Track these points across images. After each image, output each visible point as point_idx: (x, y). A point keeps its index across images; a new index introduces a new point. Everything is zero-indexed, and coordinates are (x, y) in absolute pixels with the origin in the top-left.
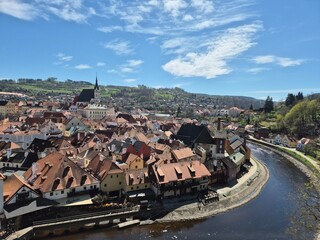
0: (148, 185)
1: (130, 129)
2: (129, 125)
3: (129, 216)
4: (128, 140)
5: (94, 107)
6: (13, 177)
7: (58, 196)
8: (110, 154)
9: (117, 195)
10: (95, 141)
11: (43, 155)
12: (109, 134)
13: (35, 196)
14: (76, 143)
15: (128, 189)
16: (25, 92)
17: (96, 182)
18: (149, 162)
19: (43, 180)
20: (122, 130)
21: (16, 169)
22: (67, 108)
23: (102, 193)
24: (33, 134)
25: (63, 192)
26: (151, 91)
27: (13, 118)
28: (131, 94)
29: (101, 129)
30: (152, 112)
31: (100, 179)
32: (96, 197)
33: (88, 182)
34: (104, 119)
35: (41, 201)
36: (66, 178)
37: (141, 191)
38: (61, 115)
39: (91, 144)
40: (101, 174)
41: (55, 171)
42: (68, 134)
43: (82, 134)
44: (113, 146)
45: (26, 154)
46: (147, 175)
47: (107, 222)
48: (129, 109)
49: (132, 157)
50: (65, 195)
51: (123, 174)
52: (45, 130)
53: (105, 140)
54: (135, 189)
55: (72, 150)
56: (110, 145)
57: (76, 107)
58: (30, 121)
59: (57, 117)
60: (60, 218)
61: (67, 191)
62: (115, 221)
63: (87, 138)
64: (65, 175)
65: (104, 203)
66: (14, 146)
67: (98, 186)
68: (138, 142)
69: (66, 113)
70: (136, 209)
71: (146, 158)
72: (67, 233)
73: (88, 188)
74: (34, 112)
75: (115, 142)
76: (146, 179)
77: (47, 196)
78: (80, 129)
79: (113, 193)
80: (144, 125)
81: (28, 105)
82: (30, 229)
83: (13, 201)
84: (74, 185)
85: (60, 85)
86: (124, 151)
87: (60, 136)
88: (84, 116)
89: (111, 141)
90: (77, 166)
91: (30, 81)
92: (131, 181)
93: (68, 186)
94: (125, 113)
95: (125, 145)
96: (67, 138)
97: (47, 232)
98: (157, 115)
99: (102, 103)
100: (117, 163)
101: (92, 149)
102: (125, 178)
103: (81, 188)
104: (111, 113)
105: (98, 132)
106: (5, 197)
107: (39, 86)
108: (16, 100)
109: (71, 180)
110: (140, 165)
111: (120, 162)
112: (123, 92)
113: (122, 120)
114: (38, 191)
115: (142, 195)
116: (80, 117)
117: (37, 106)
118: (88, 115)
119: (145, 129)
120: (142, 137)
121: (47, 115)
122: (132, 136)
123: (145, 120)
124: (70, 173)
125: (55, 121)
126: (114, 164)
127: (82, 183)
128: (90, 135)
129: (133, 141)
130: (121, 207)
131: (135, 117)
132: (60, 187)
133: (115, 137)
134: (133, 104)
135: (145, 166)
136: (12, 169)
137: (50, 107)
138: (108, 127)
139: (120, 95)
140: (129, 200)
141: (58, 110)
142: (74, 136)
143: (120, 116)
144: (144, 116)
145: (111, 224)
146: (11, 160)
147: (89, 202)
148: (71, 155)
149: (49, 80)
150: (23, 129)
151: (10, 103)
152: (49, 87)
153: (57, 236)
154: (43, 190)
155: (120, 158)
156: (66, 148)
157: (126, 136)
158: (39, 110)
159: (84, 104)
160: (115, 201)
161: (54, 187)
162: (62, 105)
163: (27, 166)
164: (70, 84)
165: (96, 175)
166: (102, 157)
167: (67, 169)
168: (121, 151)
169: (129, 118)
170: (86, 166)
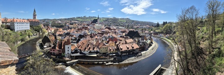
0: (117, 51)
1: (110, 32)
2: (110, 31)
3: (109, 61)
4: (109, 36)
5: (97, 25)
6: (74, 45)
7: (86, 52)
8: (103, 41)
9: (105, 54)
10: (98, 36)
11: (82, 39)
12: (102, 34)
13: (79, 51)
14: (91, 37)
15: (109, 52)
16: (78, 21)
17: (98, 50)
18: (117, 44)
19: (82, 47)
20: (107, 33)
21: (75, 43)
22: (89, 26)
23: (100, 53)
24: (79, 33)
25: (87, 51)
26: (118, 19)
27: (74, 28)
28: (110, 20)
29: (100, 32)
30: (118, 27)
31: (99, 49)
32: (98, 54)
33: (95, 49)
34: (101, 29)
35: (81, 53)
36: (88, 47)
37: (114, 53)
38: (87, 28)
39: (96, 37)
40: (99, 47)
41: (85, 45)
42: (89, 34)
43: (93, 34)
44: (104, 38)
45: (77, 39)
46: (116, 48)
47: (102, 63)
48: (110, 26)
49: (110, 42)
50: (88, 52)
51: (107, 47)
52: (83, 32)
53: (101, 36)
54: (112, 52)
55: (90, 39)
56: (103, 38)
57: (92, 25)
58: (79, 29)
59: (86, 28)
60: (86, 59)
61: (89, 51)
62: (105, 62)
63: (95, 35)
64: (88, 46)
65: (101, 56)
66: (74, 36)
67: (99, 51)
68: (113, 37)
69: (89, 27)
70: (112, 59)
71: (116, 43)
72: (88, 64)
73: (95, 51)
74: (80, 27)
75: (104, 37)
76: (116, 49)
77: (83, 52)
78: (93, 32)
79: (103, 54)
80: (115, 31)
81: (79, 25)
82: (77, 60)
83: (73, 51)
84: (91, 50)
85: (87, 18)
86: (108, 40)
87: (87, 34)
88: (94, 28)
89: (103, 36)
90: (92, 44)
91: (79, 18)
92: (110, 50)
93: (89, 50)
94: (108, 27)
95: (108, 38)
96: (89, 35)
97: (82, 62)
98: (120, 28)
99: (100, 23)
100: (105, 44)
101: (97, 39)
102: (108, 49)
103: (93, 51)
104: (103, 27)
105: (99, 33)
106: (72, 50)
107: (81, 19)
108: (76, 23)
109: (90, 48)
110: (114, 44)
111: (106, 43)
112: (107, 20)
113: (107, 30)
114: (80, 50)
115: (115, 55)
116: (93, 28)
117: (81, 25)
118: (95, 28)
119: (115, 32)
120: (114, 35)
121: (83, 28)
122: (111, 35)
123: (115, 29)
124: (90, 46)
125: (85, 29)
126: (104, 44)
127: (93, 49)
128: (96, 34)
129: (111, 37)
130: (106, 58)
131: (111, 28)
132: (87, 50)
133: (105, 35)
134: (111, 24)
135: (115, 45)
136: (74, 42)
137: (84, 25)
138: (102, 32)
139: (106, 21)
140: (109, 56)
141: (86, 26)
142: (91, 34)
143: (106, 28)
144: (115, 28)
145: (103, 63)
146: (74, 40)
147: (95, 55)
148: (90, 40)
149: (84, 17)
150: (77, 32)
151: (74, 24)
152: (84, 19)
153: (86, 64)
154: (82, 50)
155: (106, 42)
156: (88, 38)
157: (108, 35)
158: (81, 26)
159: (94, 24)
160: (104, 56)
161: (85, 50)
162: (87, 24)
163: (77, 42)
164: (90, 18)
165: (98, 47)
166: (100, 42)
167: (89, 45)
168: (107, 40)
169: (109, 29)
170: (95, 44)
